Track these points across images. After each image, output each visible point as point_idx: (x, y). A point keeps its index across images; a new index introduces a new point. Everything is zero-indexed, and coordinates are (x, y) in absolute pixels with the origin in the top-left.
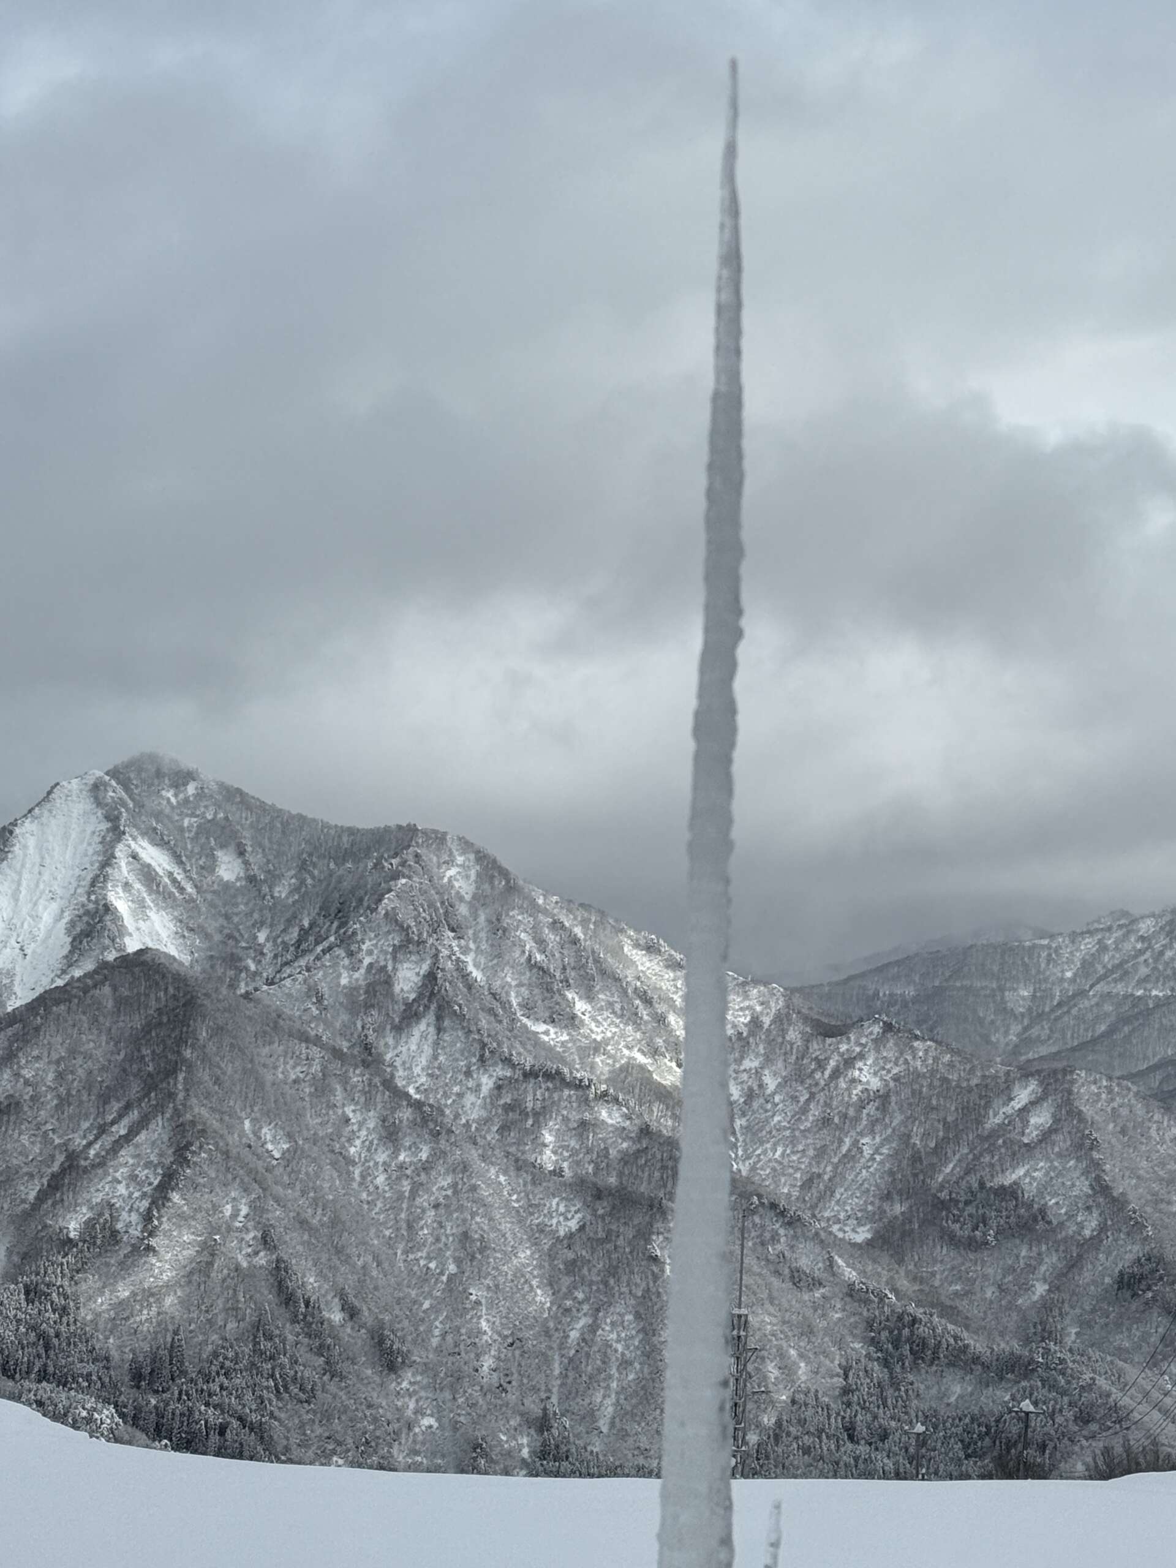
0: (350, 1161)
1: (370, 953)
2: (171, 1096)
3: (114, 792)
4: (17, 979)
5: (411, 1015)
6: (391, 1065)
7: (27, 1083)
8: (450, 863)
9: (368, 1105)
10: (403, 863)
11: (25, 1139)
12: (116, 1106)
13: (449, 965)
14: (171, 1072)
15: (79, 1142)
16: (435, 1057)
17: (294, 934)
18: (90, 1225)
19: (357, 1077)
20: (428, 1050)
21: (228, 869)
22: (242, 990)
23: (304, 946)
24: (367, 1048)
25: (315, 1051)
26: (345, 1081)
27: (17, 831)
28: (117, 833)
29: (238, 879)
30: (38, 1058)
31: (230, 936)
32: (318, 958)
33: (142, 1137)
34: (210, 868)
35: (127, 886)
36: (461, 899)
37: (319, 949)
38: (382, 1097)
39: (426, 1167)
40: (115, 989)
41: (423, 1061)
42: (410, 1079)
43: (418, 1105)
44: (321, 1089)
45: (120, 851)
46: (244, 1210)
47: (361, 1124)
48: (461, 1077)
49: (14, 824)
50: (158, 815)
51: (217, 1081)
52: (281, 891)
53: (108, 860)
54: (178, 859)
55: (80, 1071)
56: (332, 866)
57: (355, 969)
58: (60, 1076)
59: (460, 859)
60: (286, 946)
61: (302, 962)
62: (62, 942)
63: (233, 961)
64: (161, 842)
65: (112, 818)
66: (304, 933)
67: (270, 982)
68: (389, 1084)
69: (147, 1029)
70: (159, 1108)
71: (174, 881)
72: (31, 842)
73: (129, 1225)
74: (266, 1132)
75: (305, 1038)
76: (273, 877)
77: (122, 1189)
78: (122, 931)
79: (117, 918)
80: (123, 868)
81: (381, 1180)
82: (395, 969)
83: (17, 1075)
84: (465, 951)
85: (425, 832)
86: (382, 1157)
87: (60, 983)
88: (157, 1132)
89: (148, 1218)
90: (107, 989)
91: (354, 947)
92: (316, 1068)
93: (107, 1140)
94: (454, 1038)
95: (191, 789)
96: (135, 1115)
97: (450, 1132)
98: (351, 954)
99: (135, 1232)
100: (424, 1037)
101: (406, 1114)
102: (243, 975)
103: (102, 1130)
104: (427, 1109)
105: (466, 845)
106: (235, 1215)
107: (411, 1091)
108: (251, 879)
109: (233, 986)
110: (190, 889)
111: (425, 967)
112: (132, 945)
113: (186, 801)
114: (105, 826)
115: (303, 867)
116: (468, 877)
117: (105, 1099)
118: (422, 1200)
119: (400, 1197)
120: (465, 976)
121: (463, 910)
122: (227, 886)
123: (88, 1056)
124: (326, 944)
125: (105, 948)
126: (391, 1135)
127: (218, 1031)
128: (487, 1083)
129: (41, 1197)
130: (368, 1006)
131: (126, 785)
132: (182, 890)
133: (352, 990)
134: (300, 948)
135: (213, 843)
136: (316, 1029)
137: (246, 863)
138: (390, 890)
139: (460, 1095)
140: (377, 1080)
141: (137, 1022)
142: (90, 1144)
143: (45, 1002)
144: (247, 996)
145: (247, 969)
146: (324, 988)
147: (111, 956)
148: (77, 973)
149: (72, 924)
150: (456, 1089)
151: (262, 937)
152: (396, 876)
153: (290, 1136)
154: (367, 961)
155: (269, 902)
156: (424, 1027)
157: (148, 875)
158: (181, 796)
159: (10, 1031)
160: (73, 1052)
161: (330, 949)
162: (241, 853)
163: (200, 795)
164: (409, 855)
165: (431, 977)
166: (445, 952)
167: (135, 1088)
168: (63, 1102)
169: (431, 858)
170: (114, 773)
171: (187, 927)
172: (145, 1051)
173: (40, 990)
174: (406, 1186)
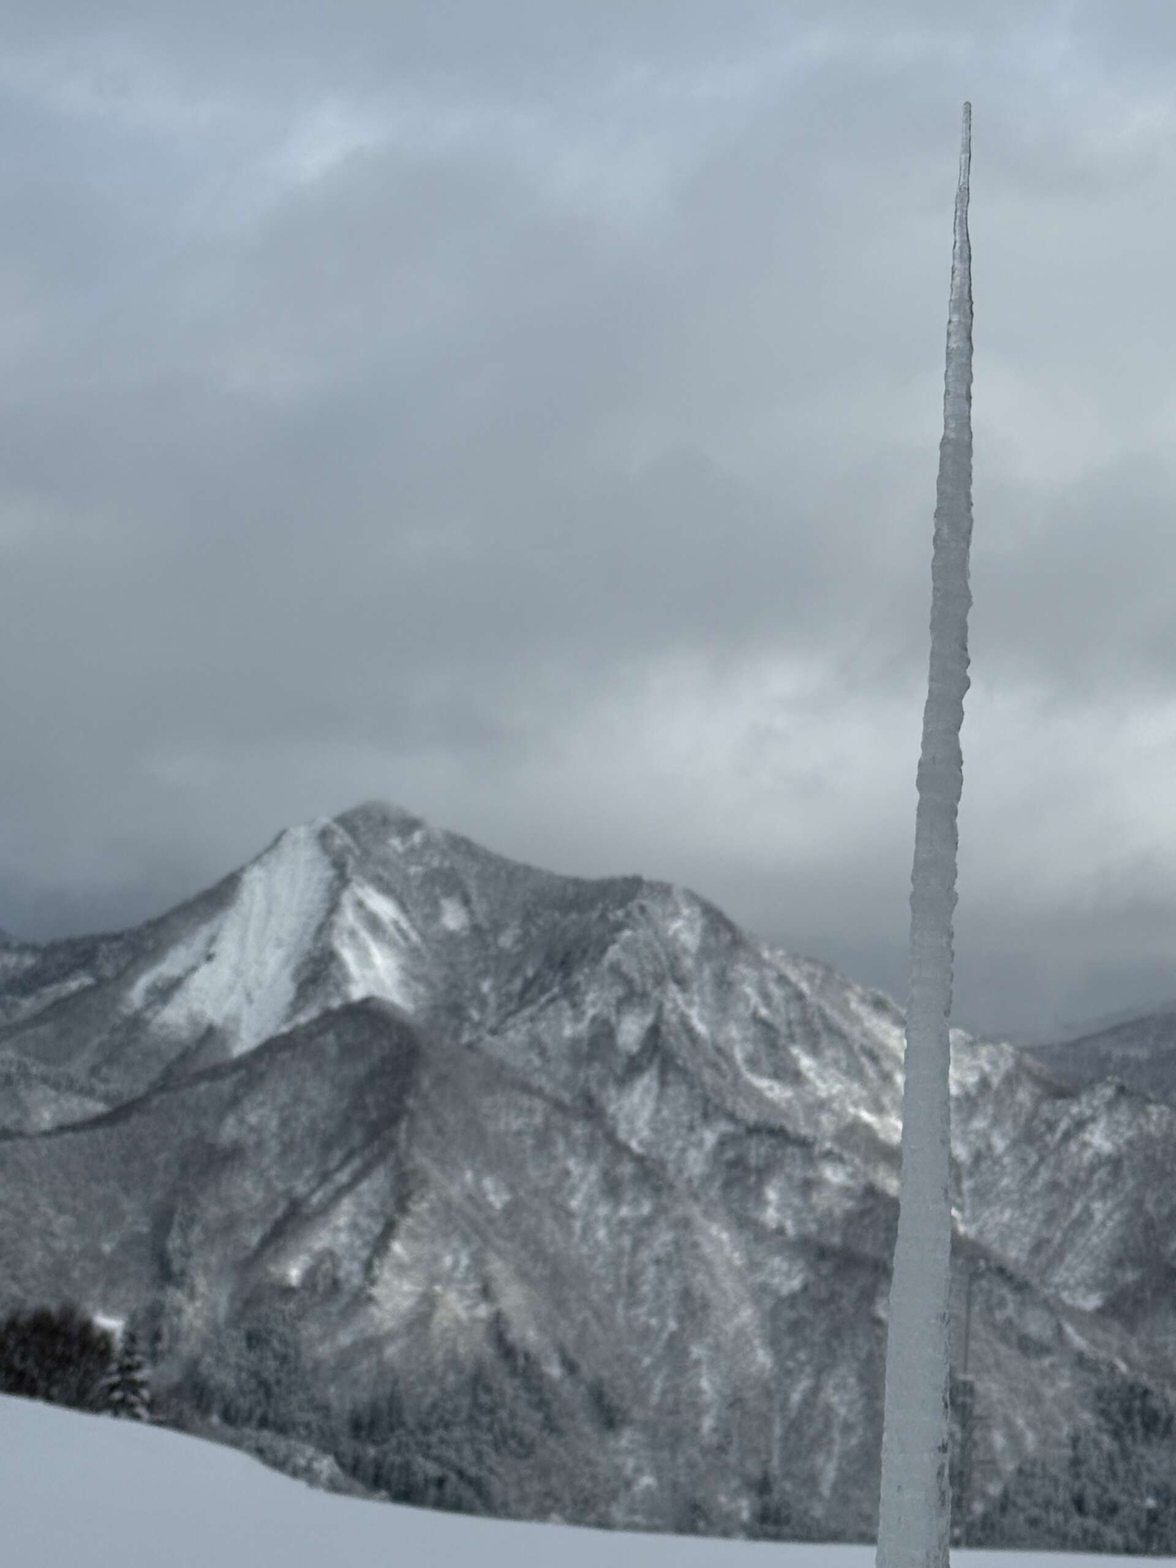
0: (571, 1215)
1: (594, 1004)
2: (392, 1144)
3: (341, 839)
4: (243, 1025)
5: (634, 1067)
6: (614, 1118)
7: (252, 1129)
8: (676, 914)
9: (590, 1156)
10: (628, 915)
11: (248, 1185)
12: (338, 1154)
13: (674, 1019)
14: (392, 1119)
15: (301, 1188)
16: (658, 1111)
17: (517, 985)
18: (310, 1275)
19: (579, 1130)
20: (650, 1104)
21: (453, 918)
22: (466, 1038)
23: (529, 996)
24: (590, 1100)
25: (539, 1104)
26: (566, 1132)
27: (247, 877)
28: (342, 880)
29: (463, 928)
30: (262, 1104)
31: (454, 986)
32: (542, 1009)
33: (364, 1186)
34: (435, 916)
35: (353, 934)
36: (685, 951)
37: (543, 1000)
38: (604, 1150)
39: (648, 1222)
40: (339, 1036)
41: (646, 1114)
42: (632, 1132)
43: (640, 1160)
44: (543, 1141)
45: (346, 899)
46: (465, 1261)
47: (583, 1177)
48: (683, 1131)
49: (243, 869)
50: (385, 863)
51: (440, 1131)
52: (506, 940)
53: (333, 907)
54: (402, 906)
55: (304, 1119)
56: (557, 915)
57: (577, 1019)
58: (284, 1123)
59: (686, 912)
60: (509, 996)
61: (527, 1012)
62: (286, 989)
63: (457, 1010)
64: (385, 888)
65: (339, 865)
66: (528, 984)
67: (494, 1032)
68: (611, 1137)
69: (373, 1075)
70: (381, 1156)
71: (399, 930)
72: (259, 889)
73: (350, 1274)
74: (488, 1183)
75: (527, 1089)
76: (498, 927)
77: (343, 1238)
78: (347, 978)
79: (342, 966)
80: (348, 917)
81: (601, 1234)
82: (619, 1022)
83: (241, 1121)
84: (690, 1003)
85: (652, 886)
86: (603, 1210)
87: (285, 1029)
88: (379, 1181)
89: (368, 1266)
90: (331, 1037)
91: (577, 998)
92: (538, 1120)
93: (329, 1188)
94: (678, 1092)
95: (417, 837)
96: (357, 1163)
97: (671, 1187)
98: (574, 1006)
99: (357, 1280)
100: (647, 1090)
101: (627, 1169)
102: (467, 1025)
103: (325, 1177)
104: (649, 1164)
105: (693, 898)
106: (456, 1264)
107: (634, 1144)
108: (476, 929)
109: (456, 1034)
110: (414, 937)
111: (649, 1019)
112: (357, 993)
113: (412, 850)
114: (330, 873)
115: (528, 918)
116: (692, 929)
117: (327, 1146)
118: (644, 1255)
119: (620, 1252)
120: (689, 1030)
121: (688, 963)
122: (451, 936)
123: (311, 1103)
124: (548, 996)
125: (329, 995)
126: (612, 1189)
127: (441, 1080)
128: (710, 1138)
129: (265, 1242)
130: (590, 1058)
131: (352, 831)
132: (406, 937)
133: (575, 1042)
134: (524, 999)
135: (438, 891)
136: (540, 1081)
137: (471, 913)
138: (614, 941)
139: (683, 1150)
140: (599, 1134)
141: (361, 1068)
142: (313, 1191)
143: (270, 1048)
144: (471, 1046)
145: (469, 1019)
146: (547, 1039)
147: (336, 1003)
148: (302, 1019)
149: (297, 972)
150: (679, 1144)
151: (486, 986)
152: (619, 927)
153: (512, 1188)
154: (591, 1012)
155: (492, 951)
156: (647, 1081)
157: (374, 924)
158: (408, 845)
159: (235, 1077)
160: (297, 1098)
161: (552, 1000)
162: (466, 901)
163: (427, 843)
164: (633, 906)
165: (654, 1031)
166: (669, 1005)
167: (358, 1136)
168: (287, 1148)
169: (655, 908)
170: (342, 820)
171: (411, 976)
172: (369, 1099)
173: (264, 1036)
174: (627, 1241)
